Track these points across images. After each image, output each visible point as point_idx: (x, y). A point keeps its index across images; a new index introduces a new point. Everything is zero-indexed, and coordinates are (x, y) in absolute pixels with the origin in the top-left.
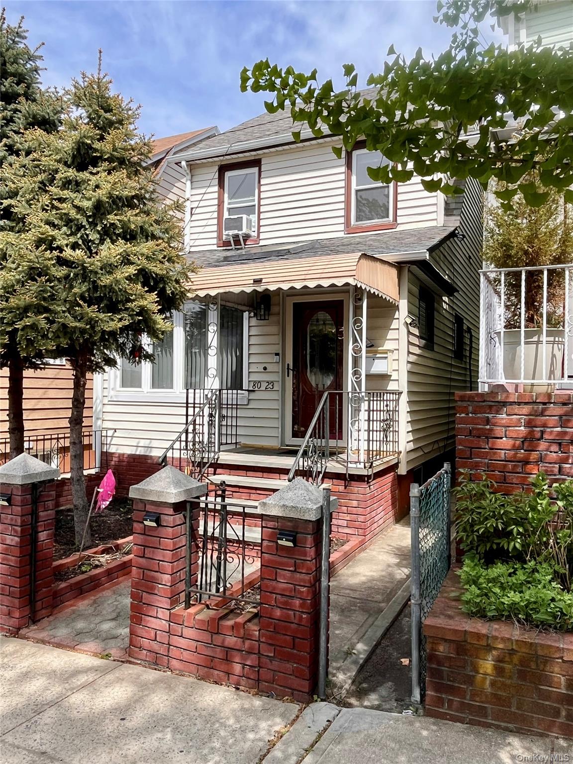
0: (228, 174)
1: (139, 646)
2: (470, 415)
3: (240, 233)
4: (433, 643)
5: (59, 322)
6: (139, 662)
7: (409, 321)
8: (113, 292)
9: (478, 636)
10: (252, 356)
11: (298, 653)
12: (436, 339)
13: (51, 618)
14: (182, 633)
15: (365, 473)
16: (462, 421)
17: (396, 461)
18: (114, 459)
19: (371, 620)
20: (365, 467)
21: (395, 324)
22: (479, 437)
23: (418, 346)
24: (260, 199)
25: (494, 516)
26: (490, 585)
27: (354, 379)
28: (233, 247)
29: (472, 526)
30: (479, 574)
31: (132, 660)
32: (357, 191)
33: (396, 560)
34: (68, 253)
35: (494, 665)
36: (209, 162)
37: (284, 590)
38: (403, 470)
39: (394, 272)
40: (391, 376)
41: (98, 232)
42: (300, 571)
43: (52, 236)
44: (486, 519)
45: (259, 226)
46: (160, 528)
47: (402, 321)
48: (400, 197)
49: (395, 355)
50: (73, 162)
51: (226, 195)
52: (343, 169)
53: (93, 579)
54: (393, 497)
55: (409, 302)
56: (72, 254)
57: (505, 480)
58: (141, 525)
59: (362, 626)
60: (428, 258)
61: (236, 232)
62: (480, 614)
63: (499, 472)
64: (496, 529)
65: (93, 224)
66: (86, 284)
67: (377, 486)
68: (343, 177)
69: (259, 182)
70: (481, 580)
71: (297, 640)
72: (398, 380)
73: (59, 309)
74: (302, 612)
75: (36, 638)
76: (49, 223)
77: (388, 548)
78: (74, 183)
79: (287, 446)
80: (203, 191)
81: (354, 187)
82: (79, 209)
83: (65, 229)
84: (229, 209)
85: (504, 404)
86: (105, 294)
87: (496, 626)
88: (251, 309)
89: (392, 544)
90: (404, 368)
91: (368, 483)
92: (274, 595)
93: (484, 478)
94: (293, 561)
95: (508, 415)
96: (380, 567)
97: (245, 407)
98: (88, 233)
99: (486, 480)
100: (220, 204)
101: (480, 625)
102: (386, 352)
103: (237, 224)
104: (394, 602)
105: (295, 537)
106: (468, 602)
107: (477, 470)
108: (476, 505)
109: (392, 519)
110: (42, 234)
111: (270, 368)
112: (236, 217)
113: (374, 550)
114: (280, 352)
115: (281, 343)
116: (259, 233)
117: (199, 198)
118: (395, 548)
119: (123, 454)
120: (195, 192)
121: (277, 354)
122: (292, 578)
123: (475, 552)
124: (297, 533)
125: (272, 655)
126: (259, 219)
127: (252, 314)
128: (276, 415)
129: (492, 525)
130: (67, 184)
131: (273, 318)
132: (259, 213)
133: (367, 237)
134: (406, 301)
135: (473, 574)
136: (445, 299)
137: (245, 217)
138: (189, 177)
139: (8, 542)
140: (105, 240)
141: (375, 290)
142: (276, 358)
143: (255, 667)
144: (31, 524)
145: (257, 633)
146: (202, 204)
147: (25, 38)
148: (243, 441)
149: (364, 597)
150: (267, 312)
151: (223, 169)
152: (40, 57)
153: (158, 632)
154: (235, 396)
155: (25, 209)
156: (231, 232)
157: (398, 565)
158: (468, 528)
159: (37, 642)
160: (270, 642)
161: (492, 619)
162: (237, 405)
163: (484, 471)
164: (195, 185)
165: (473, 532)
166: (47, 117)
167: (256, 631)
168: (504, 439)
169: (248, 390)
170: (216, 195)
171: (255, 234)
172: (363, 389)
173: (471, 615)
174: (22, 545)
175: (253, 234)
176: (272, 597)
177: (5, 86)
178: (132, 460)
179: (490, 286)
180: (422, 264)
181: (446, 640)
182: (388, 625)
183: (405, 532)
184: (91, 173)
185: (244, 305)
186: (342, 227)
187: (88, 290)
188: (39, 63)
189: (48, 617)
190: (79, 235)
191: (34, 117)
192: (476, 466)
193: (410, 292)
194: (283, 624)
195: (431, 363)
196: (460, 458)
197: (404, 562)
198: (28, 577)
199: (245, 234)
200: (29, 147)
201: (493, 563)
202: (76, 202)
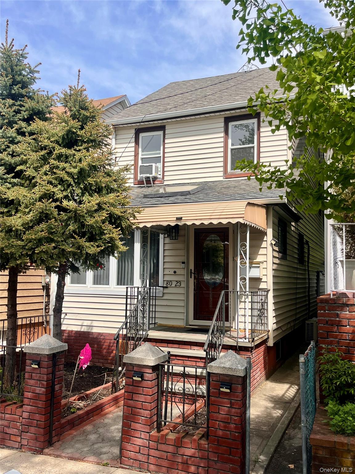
0: (142, 135)
1: (128, 457)
2: (327, 312)
3: (151, 176)
4: (316, 449)
5: (60, 248)
6: (128, 467)
7: (274, 243)
8: (93, 229)
9: (343, 444)
10: (165, 264)
11: (233, 457)
12: (288, 252)
13: (60, 443)
14: (157, 447)
15: (249, 345)
16: (323, 315)
17: (266, 337)
18: (65, 334)
19: (265, 442)
20: (249, 342)
21: (264, 245)
22: (332, 325)
23: (278, 258)
24: (164, 153)
25: (345, 374)
26: (346, 415)
27: (241, 283)
28: (145, 185)
29: (331, 380)
30: (338, 409)
31: (124, 466)
32: (232, 150)
33: (271, 405)
34: (65, 203)
35: (352, 461)
36: (128, 126)
37: (225, 418)
38: (271, 343)
39: (264, 211)
40: (262, 279)
41: (81, 188)
42: (235, 407)
43: (53, 192)
44: (340, 376)
45: (164, 171)
46: (144, 382)
47: (269, 243)
48: (262, 155)
49: (264, 265)
50: (63, 142)
51: (140, 150)
52: (222, 135)
53: (79, 417)
54: (265, 362)
55: (273, 229)
56: (68, 204)
57: (349, 352)
58: (131, 380)
59: (260, 445)
60: (286, 202)
61: (148, 175)
62: (342, 432)
63: (345, 347)
64: (347, 382)
65: (78, 184)
66: (77, 224)
67: (256, 354)
68: (222, 140)
69: (164, 141)
70: (340, 413)
71: (232, 449)
72: (266, 282)
73: (59, 239)
74: (235, 432)
75: (55, 455)
76: (50, 183)
77: (264, 397)
78: (64, 156)
79: (190, 325)
80: (125, 145)
81: (230, 147)
82: (69, 174)
83: (59, 186)
84: (142, 159)
85: (348, 305)
86: (88, 230)
87: (352, 439)
88: (166, 232)
89: (267, 394)
90: (270, 273)
91: (251, 352)
92: (218, 422)
93: (337, 351)
94: (229, 401)
95: (349, 312)
96: (263, 409)
97: (161, 298)
98: (74, 189)
99: (338, 352)
100: (136, 155)
101: (343, 438)
102: (259, 263)
103: (149, 169)
104: (277, 431)
105: (231, 386)
106: (334, 425)
107: (331, 345)
108: (334, 367)
109: (264, 378)
110: (48, 191)
111: (178, 272)
112: (148, 165)
113: (255, 398)
114: (186, 262)
115: (186, 255)
116: (163, 176)
117: (122, 150)
118: (269, 397)
119: (72, 331)
120: (118, 146)
121: (183, 263)
122: (229, 411)
123: (333, 397)
124: (232, 384)
125: (216, 459)
126: (164, 167)
127: (166, 236)
128: (182, 304)
129: (345, 380)
130: (59, 157)
131: (180, 239)
132: (164, 162)
133: (239, 181)
134: (271, 230)
135: (335, 409)
136: (293, 224)
137: (154, 165)
138: (114, 136)
139: (37, 391)
140: (85, 193)
141: (254, 225)
142: (183, 266)
143: (205, 467)
144: (52, 380)
145: (207, 446)
146: (124, 154)
147: (26, 58)
148: (159, 321)
149: (257, 428)
150: (177, 234)
151: (138, 131)
152: (38, 72)
153: (141, 447)
154: (154, 290)
155: (33, 173)
156: (144, 175)
157: (274, 408)
158: (329, 381)
159: (57, 457)
160: (215, 451)
161: (349, 435)
162: (156, 297)
163: (336, 346)
164: (118, 141)
165: (332, 383)
166: (41, 110)
167: (206, 444)
168: (348, 327)
169: (163, 287)
170: (133, 149)
171: (161, 177)
172: (247, 289)
173: (336, 433)
174: (46, 393)
175: (159, 176)
176: (217, 423)
177: (14, 90)
178: (78, 335)
179: (335, 232)
180: (283, 206)
181: (323, 448)
182: (276, 445)
183: (274, 386)
184: (75, 150)
185: (162, 230)
186: (221, 174)
187: (78, 228)
188: (36, 75)
189: (58, 441)
190: (69, 191)
191: (33, 110)
192: (331, 343)
193: (273, 223)
194: (223, 439)
195: (286, 269)
196: (321, 338)
197: (277, 406)
198: (49, 414)
199: (154, 177)
200: (31, 130)
201: (345, 403)
202: (67, 170)
